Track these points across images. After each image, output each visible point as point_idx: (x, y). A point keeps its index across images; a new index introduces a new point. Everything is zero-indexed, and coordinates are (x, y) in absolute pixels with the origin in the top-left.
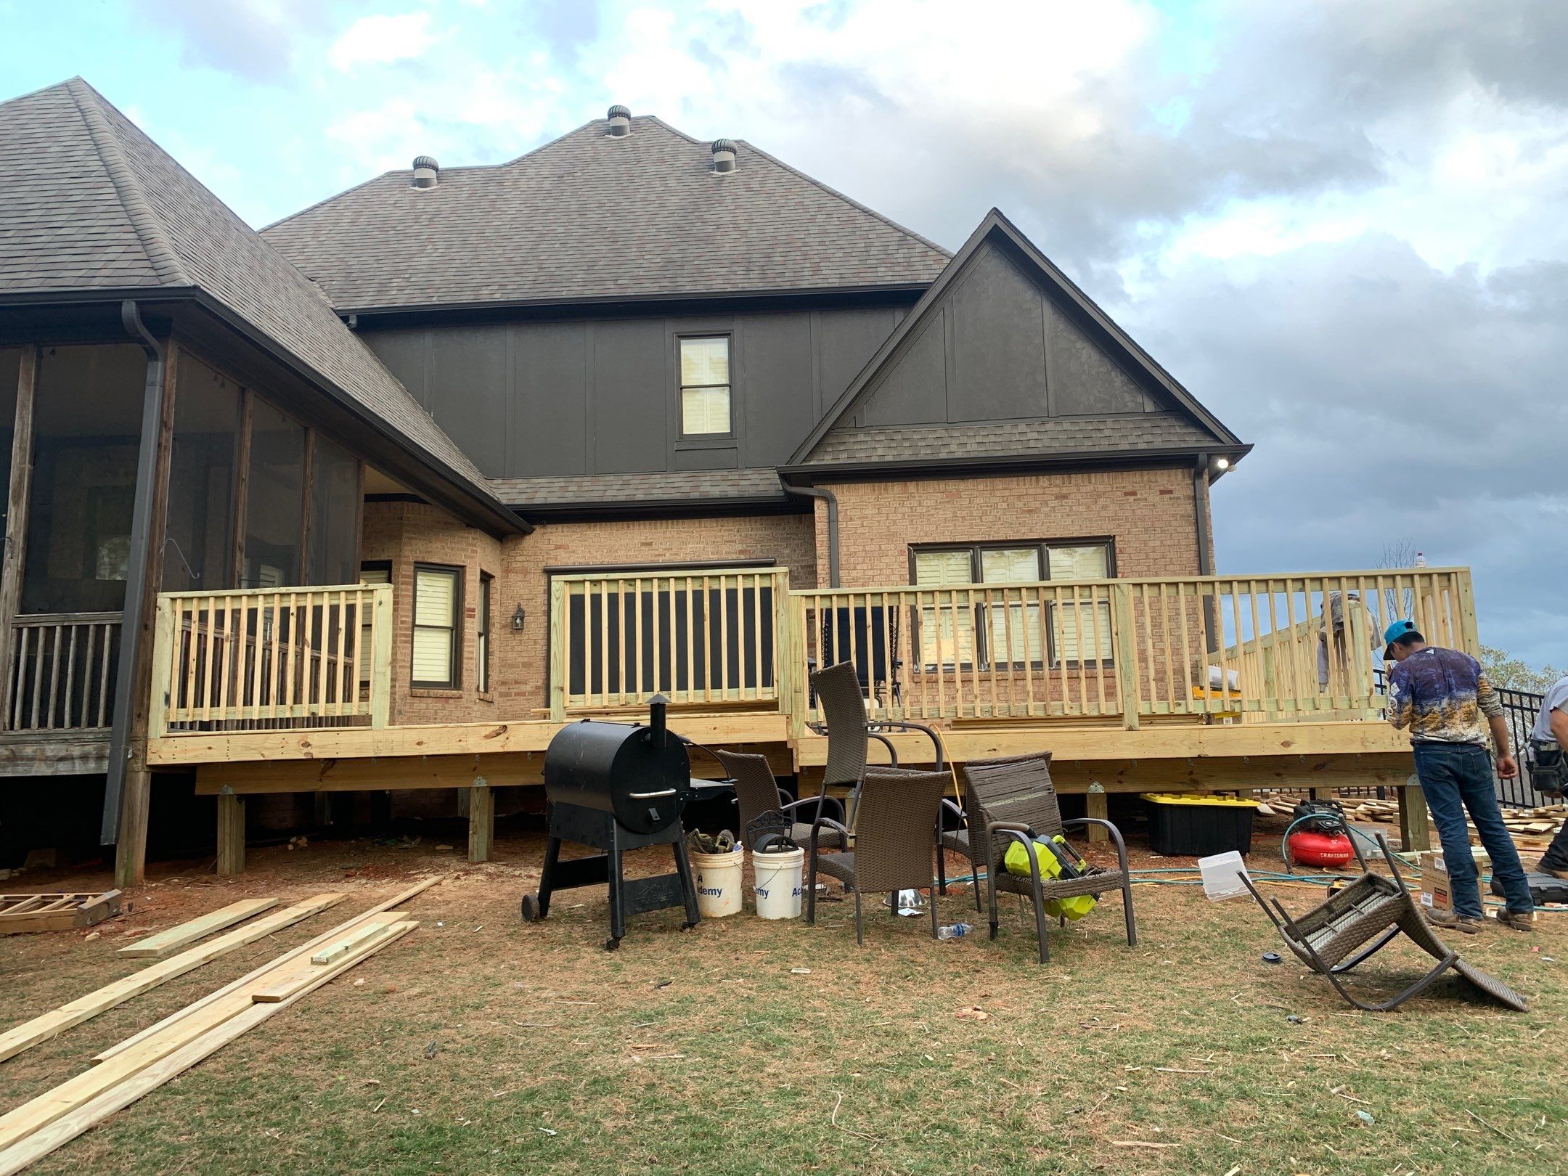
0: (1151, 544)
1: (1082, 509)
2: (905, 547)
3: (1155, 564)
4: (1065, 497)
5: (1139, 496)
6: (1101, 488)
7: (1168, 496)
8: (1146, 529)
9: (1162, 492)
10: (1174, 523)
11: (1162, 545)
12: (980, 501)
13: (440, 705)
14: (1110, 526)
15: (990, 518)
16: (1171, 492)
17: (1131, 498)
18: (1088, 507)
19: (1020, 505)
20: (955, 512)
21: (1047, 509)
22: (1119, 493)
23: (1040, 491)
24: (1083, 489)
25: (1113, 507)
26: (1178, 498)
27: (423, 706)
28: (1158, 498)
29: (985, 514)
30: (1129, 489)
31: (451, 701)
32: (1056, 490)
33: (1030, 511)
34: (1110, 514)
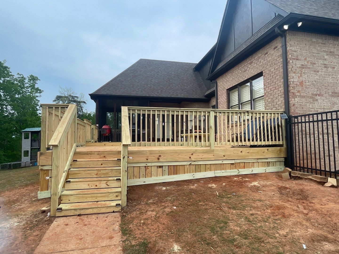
0: (272, 70)
1: (255, 65)
2: (226, 91)
3: (273, 78)
4: (252, 63)
5: (268, 53)
6: (259, 55)
7: (276, 49)
8: (270, 65)
9: (274, 49)
10: (278, 60)
11: (275, 69)
12: (237, 72)
14: (261, 68)
15: (238, 77)
16: (277, 47)
17: (266, 55)
18: (257, 63)
19: (243, 70)
20: (233, 78)
21: (248, 69)
22: (263, 55)
23: (247, 63)
24: (255, 58)
25: (262, 61)
26: (279, 48)
28: (273, 52)
29: (237, 76)
30: (266, 52)
32: (250, 61)
33: (245, 71)
34: (262, 64)
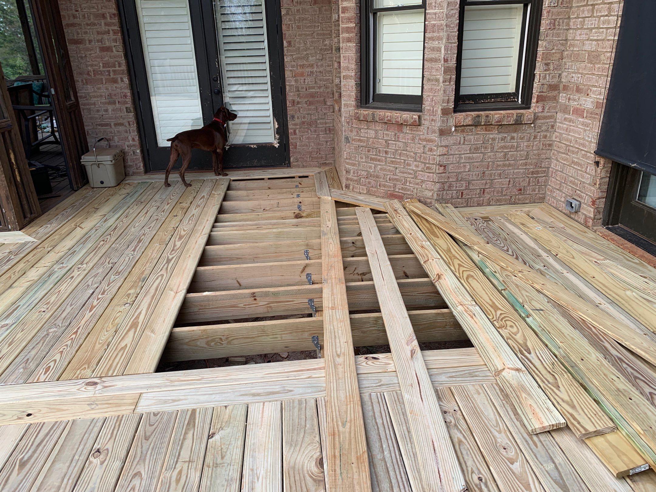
13: (391, 133)
27: (372, 133)
31: (406, 130)
